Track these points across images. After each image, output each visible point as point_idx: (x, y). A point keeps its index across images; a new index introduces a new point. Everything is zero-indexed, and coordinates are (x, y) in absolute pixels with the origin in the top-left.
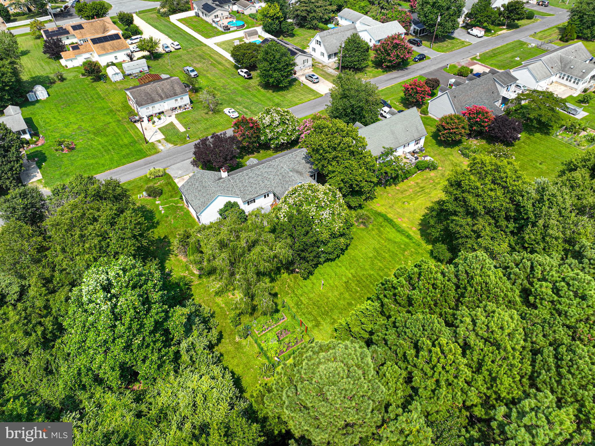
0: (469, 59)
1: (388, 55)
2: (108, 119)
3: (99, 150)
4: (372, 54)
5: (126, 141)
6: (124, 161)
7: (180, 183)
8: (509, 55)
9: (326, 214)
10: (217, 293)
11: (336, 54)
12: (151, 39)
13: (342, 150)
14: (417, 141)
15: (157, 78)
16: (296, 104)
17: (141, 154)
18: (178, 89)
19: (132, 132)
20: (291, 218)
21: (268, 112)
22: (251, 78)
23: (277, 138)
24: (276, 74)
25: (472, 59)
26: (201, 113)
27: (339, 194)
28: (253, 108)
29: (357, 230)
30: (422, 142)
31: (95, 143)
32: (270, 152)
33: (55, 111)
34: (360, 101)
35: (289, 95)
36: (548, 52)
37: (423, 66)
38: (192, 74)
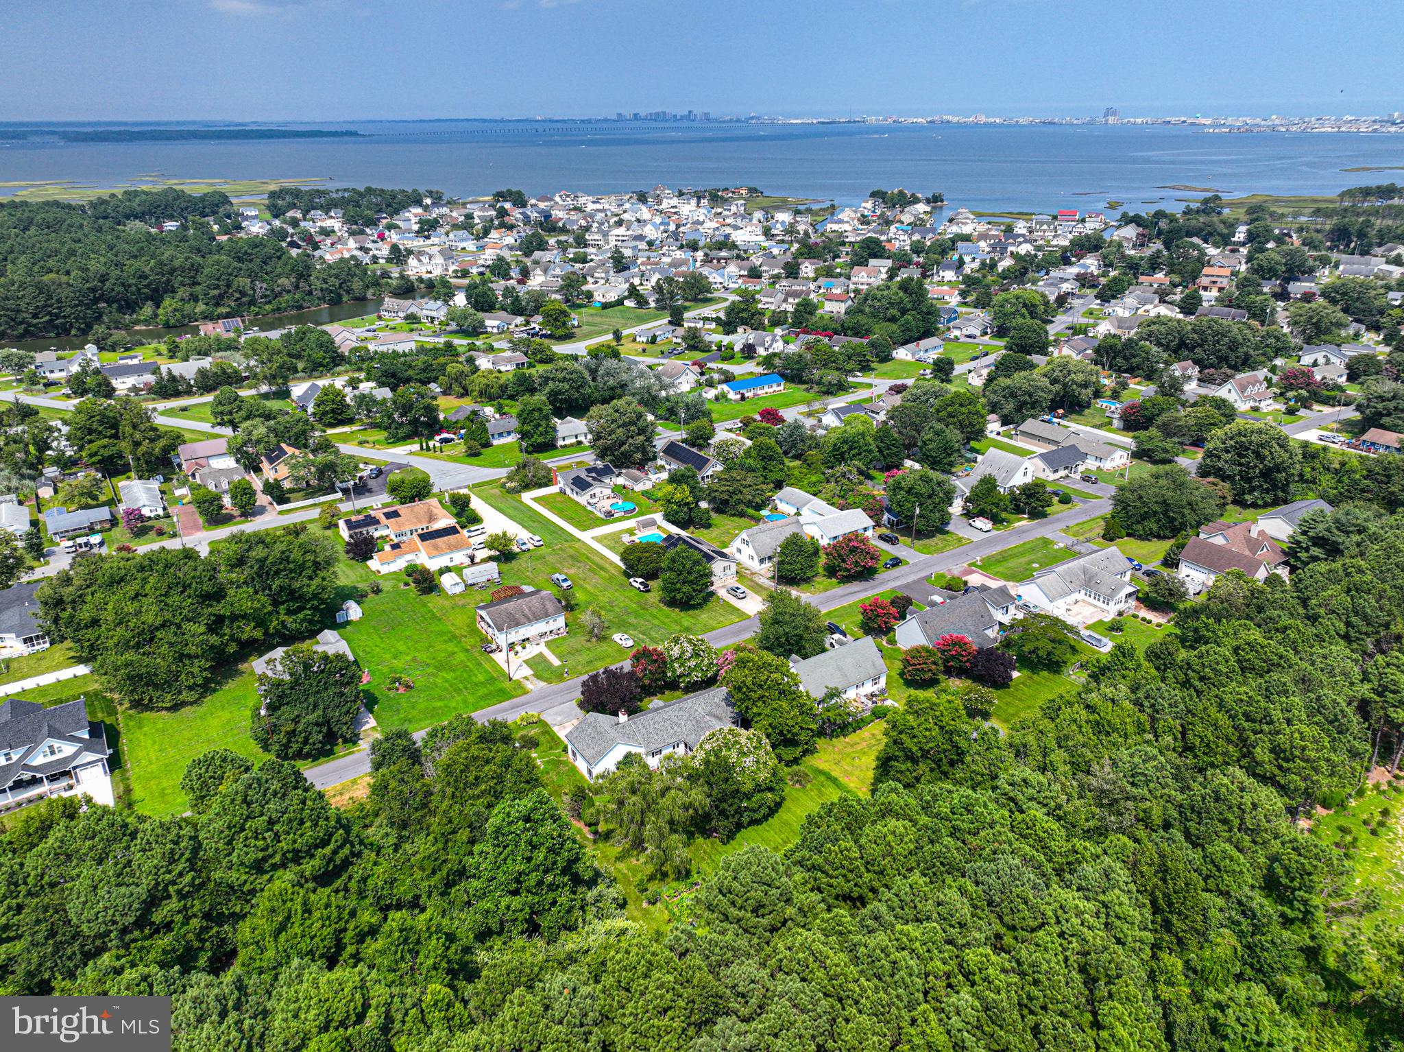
0: (965, 565)
1: (844, 561)
2: (451, 647)
3: (446, 689)
4: (823, 560)
5: (481, 678)
6: (482, 703)
7: (562, 733)
8: (1024, 559)
9: (749, 761)
10: (617, 859)
11: (770, 558)
12: (504, 534)
13: (770, 688)
14: (875, 680)
15: (517, 593)
16: (714, 629)
17: (504, 695)
18: (550, 607)
19: (487, 666)
20: (707, 763)
21: (676, 641)
22: (649, 591)
23: (689, 674)
24: (686, 589)
25: (970, 565)
26: (580, 640)
27: (765, 740)
28: (653, 633)
29: (790, 789)
30: (882, 682)
31: (439, 680)
32: (678, 693)
33: (375, 637)
34: (796, 628)
35: (703, 616)
36: (1079, 555)
37: (897, 575)
38: (565, 585)
